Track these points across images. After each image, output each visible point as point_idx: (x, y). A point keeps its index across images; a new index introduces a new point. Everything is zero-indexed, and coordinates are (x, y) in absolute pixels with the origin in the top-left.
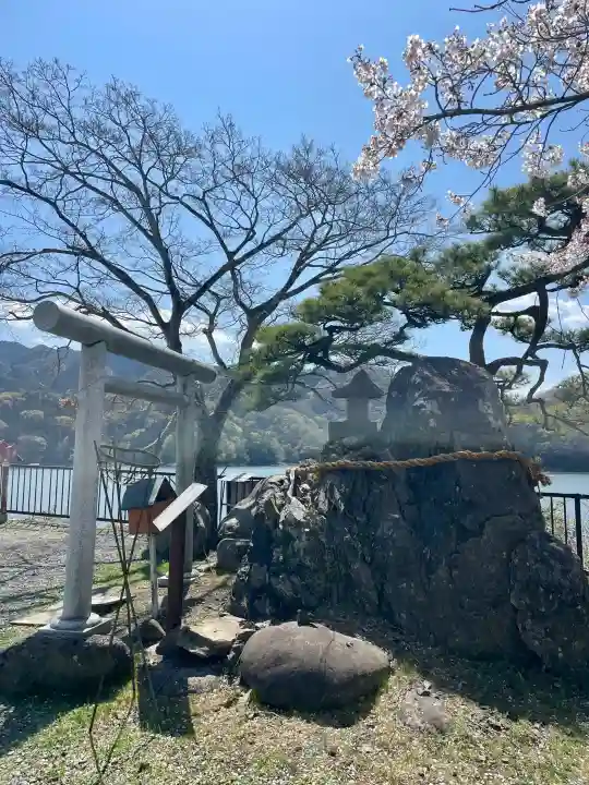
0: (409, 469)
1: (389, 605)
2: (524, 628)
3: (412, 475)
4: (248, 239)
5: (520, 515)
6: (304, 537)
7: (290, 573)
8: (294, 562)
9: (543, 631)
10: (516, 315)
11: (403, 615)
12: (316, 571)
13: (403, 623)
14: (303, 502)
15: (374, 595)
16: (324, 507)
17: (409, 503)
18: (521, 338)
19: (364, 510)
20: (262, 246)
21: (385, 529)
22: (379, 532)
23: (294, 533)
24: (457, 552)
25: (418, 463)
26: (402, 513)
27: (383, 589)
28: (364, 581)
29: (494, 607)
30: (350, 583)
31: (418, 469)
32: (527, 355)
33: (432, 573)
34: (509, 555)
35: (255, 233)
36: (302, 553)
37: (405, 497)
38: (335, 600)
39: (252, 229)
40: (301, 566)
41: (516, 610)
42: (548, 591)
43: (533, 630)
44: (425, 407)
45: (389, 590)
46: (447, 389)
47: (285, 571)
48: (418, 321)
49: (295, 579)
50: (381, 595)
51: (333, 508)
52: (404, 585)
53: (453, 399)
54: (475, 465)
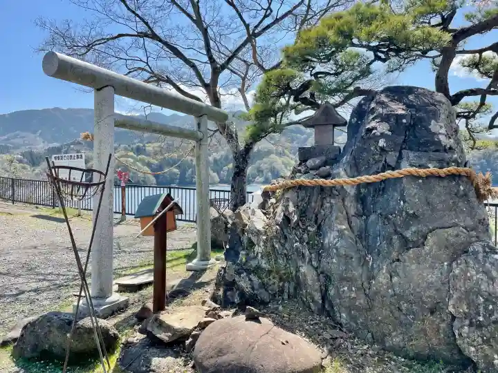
0: (359, 186)
1: (332, 306)
2: (460, 335)
3: (362, 190)
4: (266, 16)
5: (465, 228)
6: (262, 244)
7: (249, 272)
8: (253, 263)
9: (480, 339)
10: (481, 52)
11: (344, 315)
12: (270, 272)
13: (343, 321)
14: (265, 214)
15: (318, 297)
16: (280, 219)
17: (358, 215)
18: (486, 74)
19: (316, 222)
20: (277, 21)
21: (330, 238)
22: (326, 241)
23: (254, 239)
24: (398, 260)
25: (366, 180)
26: (350, 223)
27: (327, 290)
28: (310, 282)
29: (432, 313)
30: (299, 285)
31: (368, 185)
32: (490, 86)
33: (374, 278)
34: (450, 265)
35: (271, 11)
36: (260, 255)
37: (352, 211)
38: (286, 297)
39: (269, 8)
40: (258, 268)
41: (454, 318)
42: (486, 300)
43: (468, 337)
44: (376, 129)
45: (332, 292)
46: (400, 112)
47: (247, 270)
49: (255, 279)
50: (323, 298)
51: (287, 219)
52: (346, 288)
53: (404, 121)
54: (420, 181)
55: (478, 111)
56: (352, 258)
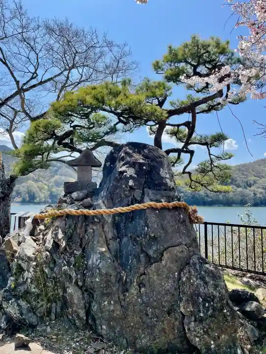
0: (114, 216)
1: (94, 320)
2: (189, 329)
3: (117, 218)
4: (32, 78)
5: (186, 245)
6: (31, 270)
7: (17, 297)
8: (22, 289)
9: (202, 331)
10: (178, 126)
11: (104, 327)
12: (38, 296)
13: (104, 332)
14: (35, 241)
15: (82, 313)
16: (49, 245)
17: (114, 238)
19: (81, 246)
20: (41, 83)
21: (94, 259)
22: (90, 262)
23: (24, 266)
24: (144, 274)
25: (120, 211)
26: (108, 245)
27: (90, 306)
28: (76, 301)
29: (169, 314)
30: (65, 304)
31: (120, 214)
32: (183, 148)
33: (127, 291)
34: (179, 274)
35: (37, 75)
36: (29, 280)
37: (110, 235)
38: (53, 316)
39: (35, 72)
40: (27, 292)
41: (183, 316)
42: (205, 300)
43: (195, 331)
44: (126, 172)
45: (95, 307)
46: (141, 161)
47: (15, 296)
48: (124, 120)
49: (23, 303)
50: (88, 312)
51: (56, 245)
52: (106, 303)
53: (144, 168)
54: (157, 212)
55: (176, 162)
56: (111, 276)
